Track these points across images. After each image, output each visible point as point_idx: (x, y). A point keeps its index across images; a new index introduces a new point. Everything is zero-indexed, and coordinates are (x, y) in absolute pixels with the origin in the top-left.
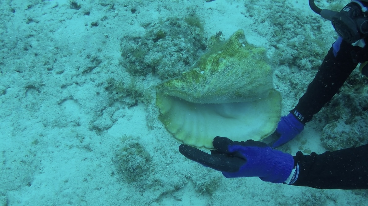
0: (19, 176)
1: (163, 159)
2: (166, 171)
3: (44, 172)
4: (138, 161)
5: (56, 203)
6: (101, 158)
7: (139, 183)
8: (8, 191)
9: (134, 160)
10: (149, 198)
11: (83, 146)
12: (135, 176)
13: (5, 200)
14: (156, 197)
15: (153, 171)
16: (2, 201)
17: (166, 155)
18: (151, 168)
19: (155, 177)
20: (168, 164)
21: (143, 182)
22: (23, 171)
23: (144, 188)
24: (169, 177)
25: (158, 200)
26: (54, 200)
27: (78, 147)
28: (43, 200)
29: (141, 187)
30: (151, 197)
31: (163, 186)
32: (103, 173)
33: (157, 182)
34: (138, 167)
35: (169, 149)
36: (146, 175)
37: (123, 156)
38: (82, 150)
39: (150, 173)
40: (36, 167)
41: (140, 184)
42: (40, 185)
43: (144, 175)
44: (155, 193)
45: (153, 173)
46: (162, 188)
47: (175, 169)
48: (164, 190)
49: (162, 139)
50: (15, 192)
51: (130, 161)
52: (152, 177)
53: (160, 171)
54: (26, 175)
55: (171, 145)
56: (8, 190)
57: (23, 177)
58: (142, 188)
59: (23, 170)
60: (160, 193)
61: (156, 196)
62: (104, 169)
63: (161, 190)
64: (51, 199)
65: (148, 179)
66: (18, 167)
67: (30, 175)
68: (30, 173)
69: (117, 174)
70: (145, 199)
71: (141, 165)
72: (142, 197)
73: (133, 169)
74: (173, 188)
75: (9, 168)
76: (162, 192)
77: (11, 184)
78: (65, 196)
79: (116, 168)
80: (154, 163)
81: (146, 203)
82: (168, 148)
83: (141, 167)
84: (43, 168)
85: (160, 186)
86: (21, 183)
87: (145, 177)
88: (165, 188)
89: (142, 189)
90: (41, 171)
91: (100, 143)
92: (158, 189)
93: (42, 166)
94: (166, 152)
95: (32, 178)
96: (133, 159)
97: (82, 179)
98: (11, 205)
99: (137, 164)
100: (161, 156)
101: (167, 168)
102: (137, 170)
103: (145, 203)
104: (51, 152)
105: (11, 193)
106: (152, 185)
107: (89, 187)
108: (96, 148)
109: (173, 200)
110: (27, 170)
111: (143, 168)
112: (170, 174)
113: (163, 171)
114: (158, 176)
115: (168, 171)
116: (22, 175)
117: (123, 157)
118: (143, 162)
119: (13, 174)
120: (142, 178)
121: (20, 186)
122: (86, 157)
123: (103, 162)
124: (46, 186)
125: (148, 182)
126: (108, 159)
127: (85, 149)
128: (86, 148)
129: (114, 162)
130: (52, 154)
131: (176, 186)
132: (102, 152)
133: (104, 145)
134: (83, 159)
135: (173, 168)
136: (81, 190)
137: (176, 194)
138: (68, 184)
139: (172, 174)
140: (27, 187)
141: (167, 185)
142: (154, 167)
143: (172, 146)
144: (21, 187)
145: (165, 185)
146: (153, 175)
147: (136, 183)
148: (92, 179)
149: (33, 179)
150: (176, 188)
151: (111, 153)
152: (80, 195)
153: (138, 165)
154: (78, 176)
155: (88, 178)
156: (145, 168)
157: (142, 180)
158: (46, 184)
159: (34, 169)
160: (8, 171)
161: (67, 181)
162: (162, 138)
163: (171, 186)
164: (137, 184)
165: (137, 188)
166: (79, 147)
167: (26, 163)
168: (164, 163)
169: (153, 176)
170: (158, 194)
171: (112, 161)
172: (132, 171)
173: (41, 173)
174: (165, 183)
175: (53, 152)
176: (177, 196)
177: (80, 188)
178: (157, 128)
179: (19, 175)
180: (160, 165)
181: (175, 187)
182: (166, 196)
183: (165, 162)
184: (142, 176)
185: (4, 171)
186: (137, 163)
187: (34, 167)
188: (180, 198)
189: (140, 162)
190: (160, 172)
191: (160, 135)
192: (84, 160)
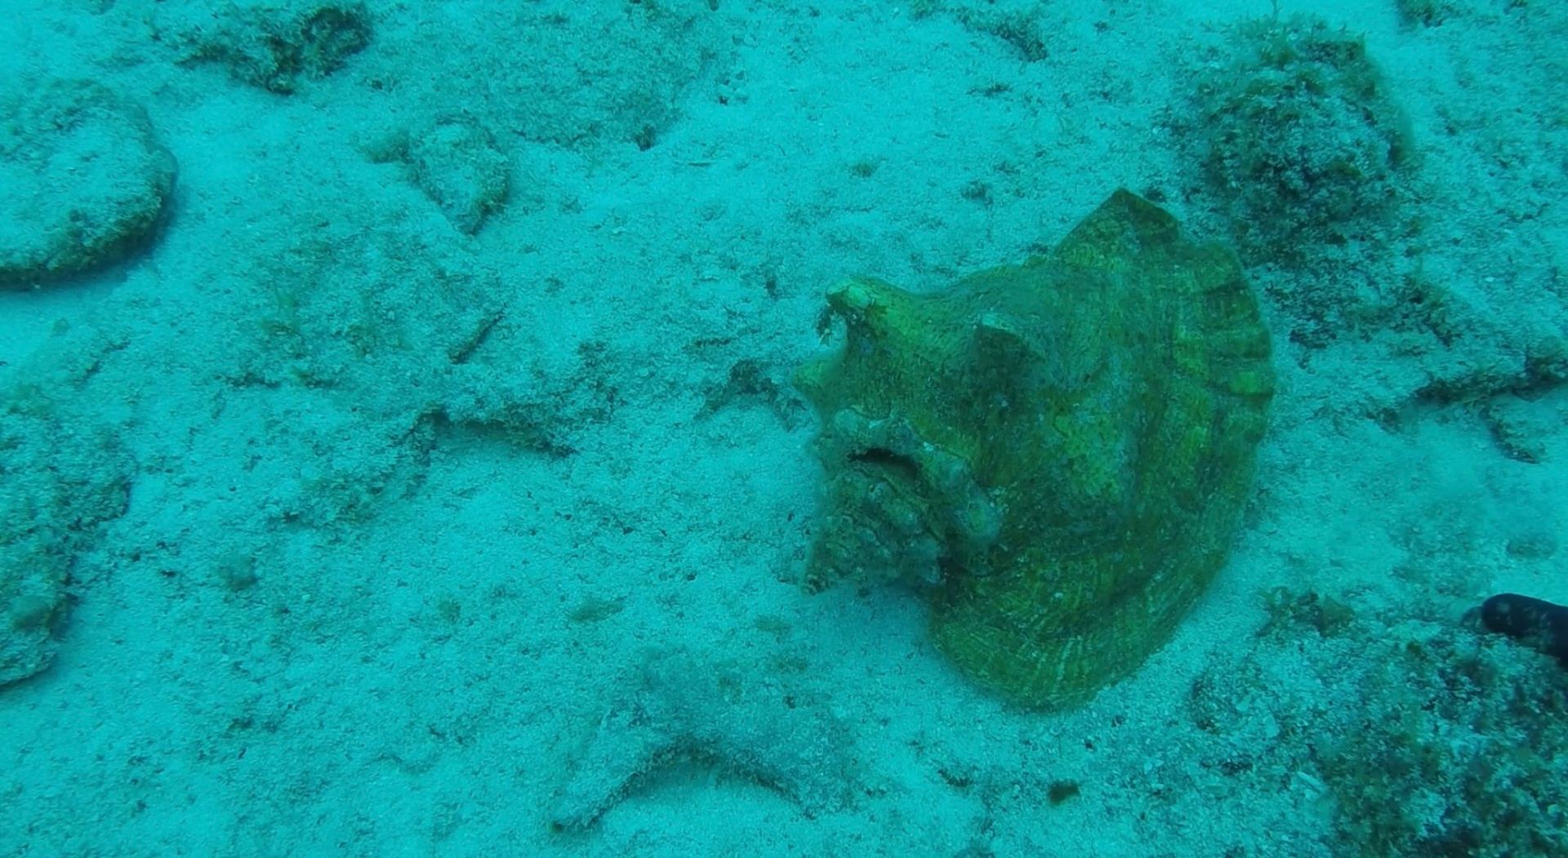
0: (603, 74)
1: (1488, 184)
2: (1496, 256)
3: (744, 100)
4: (1347, 138)
5: (783, 268)
6: (1090, 104)
7: (1308, 279)
8: (521, 141)
9: (1324, 126)
10: (1344, 386)
11: (994, 21)
12: (1302, 225)
13: (497, 173)
14: (1388, 397)
15: (1413, 229)
16: (482, 170)
17: (1504, 165)
18: (1408, 211)
19: (1419, 270)
20: (1513, 218)
21: (1334, 280)
22: (632, 54)
23: (1329, 319)
24: (1501, 290)
25: (1390, 418)
26: (773, 243)
27: (965, 21)
28: (711, 227)
29: (1310, 308)
30: (1359, 382)
31: (1446, 340)
32: (1091, 175)
33: (1419, 307)
34: (1341, 172)
35: (1534, 138)
36: (1368, 244)
37: (1258, 88)
38: (986, 40)
39: (1391, 238)
40: (707, 56)
41: (1309, 289)
42: (704, 156)
43: (1354, 237)
44: (1391, 368)
45: (1414, 242)
46: (1440, 351)
47: (1549, 259)
48: (1449, 365)
49: (1493, 80)
50: (556, 156)
51: (1297, 117)
52: (1402, 265)
53: (1456, 242)
54: (643, 78)
55: (1548, 121)
56: (522, 134)
57: (624, 86)
58: (1314, 315)
59: (632, 43)
60: (1418, 381)
61: (1389, 387)
62: (1105, 159)
63: (1428, 359)
64: (758, 234)
65: (1373, 269)
66: (612, 23)
67: (666, 91)
68: (667, 77)
69: (1183, 198)
70: (1323, 384)
71: (1360, 164)
72: (1299, 370)
73: (1309, 178)
74: (1514, 366)
75: (560, 20)
76: (1430, 375)
77: (550, 107)
78: (839, 244)
79: (1181, 165)
80: (1432, 188)
81: (1324, 411)
82: (1528, 135)
83: (1355, 174)
84: (740, 76)
85: (1430, 335)
86: (606, 114)
87: (1354, 250)
88: (1460, 357)
89: (1312, 322)
90: (724, 90)
91: (1101, 27)
92: (1414, 352)
93: (738, 68)
94: (1507, 150)
95: (670, 106)
96: (1316, 118)
97: (963, 179)
98: (526, 211)
99: (1339, 153)
100: (1477, 160)
101: (1501, 237)
102: (1324, 192)
103: (1318, 404)
104: (804, 11)
105: (536, 158)
106: (1383, 316)
107: (995, 232)
108: (1071, 43)
109: (1482, 444)
110: (654, 54)
111: (1365, 192)
112: (1513, 275)
113: (1474, 250)
114: (1436, 268)
115: (1504, 258)
116: (619, 71)
117: (1258, 91)
118: (1372, 147)
119: (573, 53)
120: (1333, 252)
121: (594, 129)
122: (1000, 81)
123: (1102, 126)
124: (740, 167)
125: (1363, 291)
126: (1141, 113)
127: (1004, 41)
128: (1008, 34)
129: (1177, 129)
130: (809, 20)
131: (1536, 355)
132: (1105, 75)
133: (1122, 39)
134: (983, 85)
135: (1543, 251)
136: (940, 233)
137: (1517, 413)
138: (872, 182)
139: (1524, 280)
140: (633, 147)
141: (1483, 337)
142: (1424, 206)
143: (1550, 128)
144: (598, 136)
145: (1468, 337)
146: (1410, 253)
147: (1291, 275)
148: (1018, 193)
149: (676, 116)
150: (1533, 366)
151: (1163, 85)
152: (931, 261)
153: (1343, 155)
154: (939, 163)
155: (998, 185)
156: (1372, 193)
157: (1331, 265)
158: (740, 156)
159: (694, 66)
160: (548, 32)
161: (865, 171)
162: (1490, 71)
163: (1507, 347)
164: (1293, 286)
165: (1284, 307)
166: (974, 18)
167: (659, 14)
168: (1490, 202)
169: (1406, 260)
170: (1406, 380)
171: (1164, 125)
172: (1298, 183)
173: (723, 101)
174: (1469, 325)
175: (815, 14)
176: (1522, 423)
177: (940, 223)
178: (1470, 19)
179: (606, 68)
180: (1462, 206)
181: (1528, 358)
182: (1444, 412)
183: (1500, 201)
184: (1338, 240)
185: (528, 30)
186: (1336, 142)
187: (697, 55)
188: (1531, 444)
189: (1358, 144)
190: (1450, 250)
191: (1485, 56)
192: (989, 93)
